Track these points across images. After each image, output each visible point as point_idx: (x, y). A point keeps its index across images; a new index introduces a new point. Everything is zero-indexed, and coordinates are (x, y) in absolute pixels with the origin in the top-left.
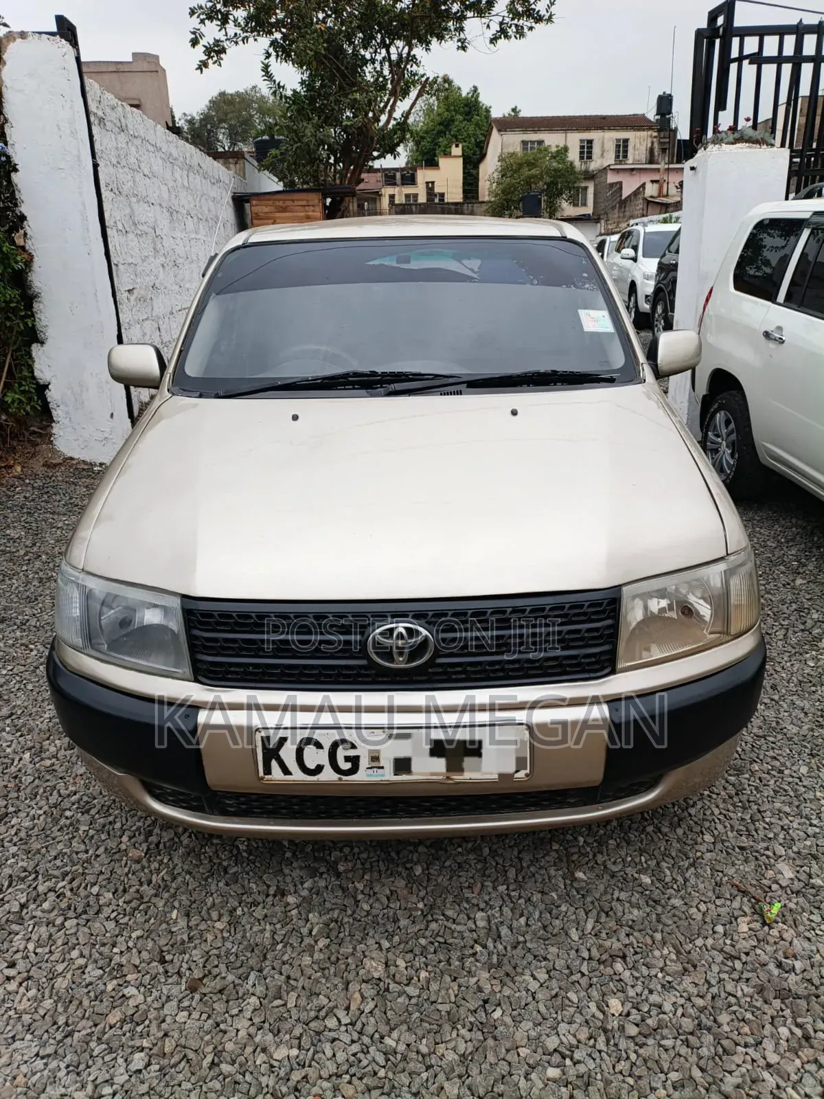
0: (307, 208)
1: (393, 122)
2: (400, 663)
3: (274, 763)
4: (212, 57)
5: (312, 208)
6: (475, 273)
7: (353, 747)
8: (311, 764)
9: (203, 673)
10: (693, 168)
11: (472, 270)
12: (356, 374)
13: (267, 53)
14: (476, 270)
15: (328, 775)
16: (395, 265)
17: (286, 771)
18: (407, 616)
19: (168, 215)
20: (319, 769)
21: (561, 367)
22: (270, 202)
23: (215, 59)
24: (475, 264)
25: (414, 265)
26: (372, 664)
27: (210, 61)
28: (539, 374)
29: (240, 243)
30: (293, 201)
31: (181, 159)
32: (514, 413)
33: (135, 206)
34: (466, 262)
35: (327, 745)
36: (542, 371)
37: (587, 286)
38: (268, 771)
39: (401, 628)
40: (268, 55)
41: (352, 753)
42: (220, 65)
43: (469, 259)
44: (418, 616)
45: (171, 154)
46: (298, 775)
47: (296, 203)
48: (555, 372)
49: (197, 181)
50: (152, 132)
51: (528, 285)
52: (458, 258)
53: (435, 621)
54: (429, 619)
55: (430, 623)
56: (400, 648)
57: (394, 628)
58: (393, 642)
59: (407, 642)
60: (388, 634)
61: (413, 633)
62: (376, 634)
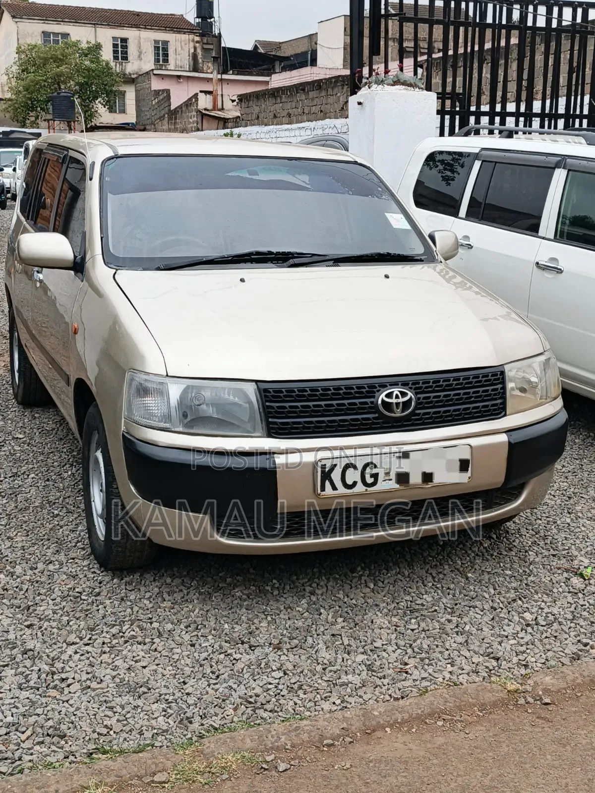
2: (398, 413)
3: (327, 483)
6: (308, 184)
7: (376, 467)
8: (349, 482)
9: (272, 432)
10: (360, 103)
11: (305, 183)
14: (308, 182)
15: (360, 488)
17: (334, 488)
18: (398, 385)
20: (355, 483)
24: (305, 178)
25: (263, 177)
26: (382, 415)
29: (111, 154)
32: (387, 277)
35: (360, 467)
37: (384, 197)
38: (323, 489)
39: (396, 391)
41: (375, 471)
43: (300, 174)
44: (405, 384)
46: (342, 490)
51: (347, 195)
52: (291, 173)
53: (414, 387)
54: (410, 386)
55: (411, 388)
56: (397, 404)
57: (393, 392)
58: (394, 401)
59: (401, 400)
60: (389, 395)
61: (403, 394)
62: (383, 396)
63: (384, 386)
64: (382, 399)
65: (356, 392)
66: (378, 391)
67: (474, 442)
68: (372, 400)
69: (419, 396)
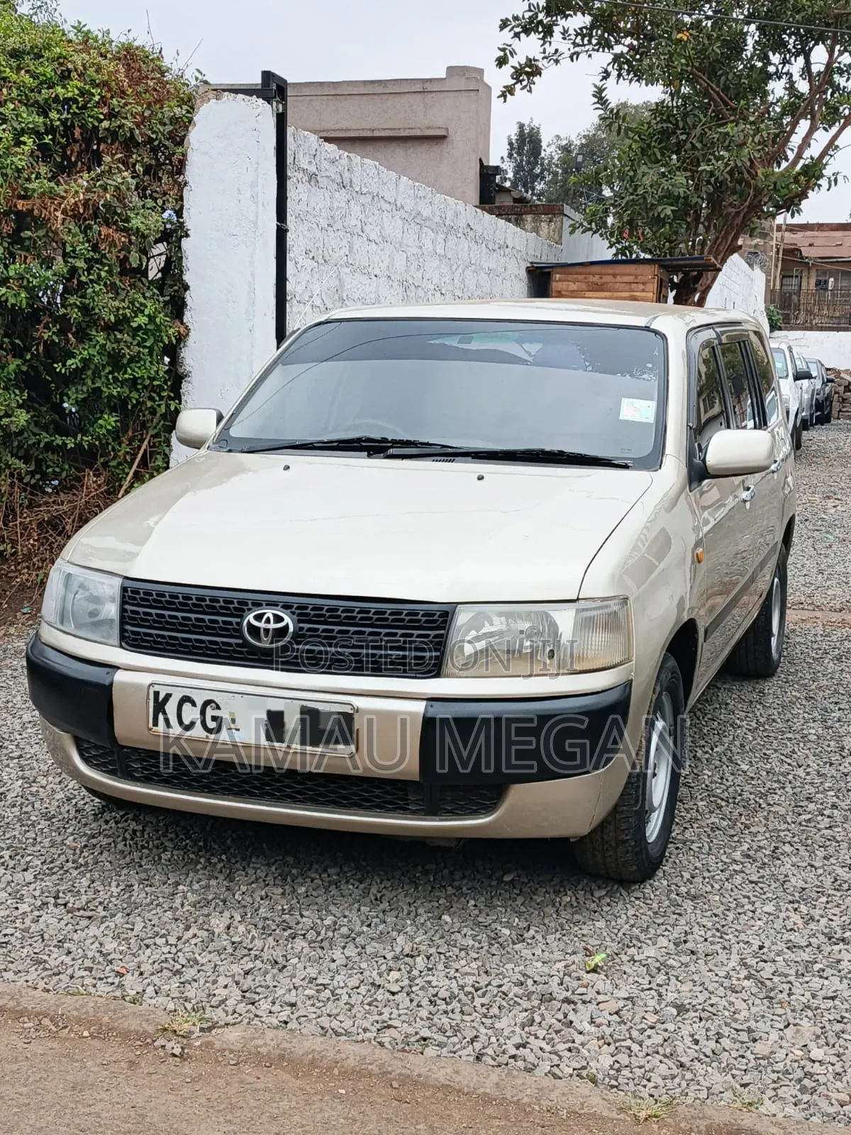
2: (265, 643)
3: (161, 717)
4: (521, 81)
6: (531, 356)
7: (218, 708)
8: (187, 722)
11: (529, 353)
13: (606, 71)
14: (534, 353)
15: (198, 732)
16: (455, 344)
17: (169, 725)
18: (277, 605)
19: (401, 290)
20: (192, 724)
22: (581, 277)
23: (525, 83)
25: (473, 346)
26: (246, 644)
27: (518, 86)
30: (614, 275)
31: (437, 219)
32: (480, 478)
33: (347, 279)
35: (199, 704)
38: (156, 723)
39: (269, 613)
40: (606, 74)
41: (217, 713)
42: (530, 91)
43: (533, 343)
44: (287, 607)
46: (176, 730)
47: (619, 279)
50: (391, 186)
51: (581, 372)
53: (298, 611)
54: (293, 610)
55: (293, 613)
56: (267, 631)
57: (264, 614)
58: (262, 625)
59: (272, 626)
60: (259, 618)
61: (278, 619)
62: (250, 618)
63: (258, 604)
64: (249, 622)
65: (222, 607)
66: (249, 610)
67: (360, 702)
68: (239, 620)
69: (302, 625)
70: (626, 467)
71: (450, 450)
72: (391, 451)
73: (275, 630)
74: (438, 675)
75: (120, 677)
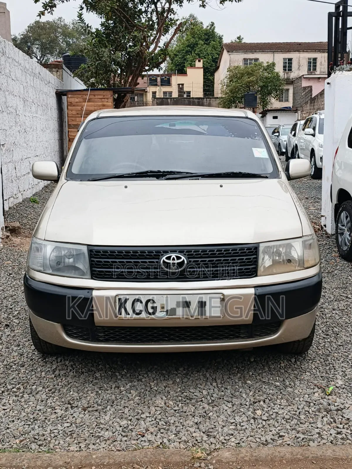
0: (103, 100)
1: (158, 49)
4: (47, 10)
5: (106, 100)
6: (205, 131)
9: (95, 276)
10: (328, 83)
12: (151, 172)
13: (81, 7)
14: (206, 130)
16: (168, 127)
18: (176, 252)
19: (22, 102)
21: (243, 171)
22: (80, 96)
23: (49, 10)
24: (205, 127)
25: (177, 127)
27: (46, 12)
28: (233, 173)
29: (95, 117)
30: (94, 95)
31: (30, 70)
32: (221, 186)
33: (8, 97)
34: (201, 126)
36: (235, 172)
37: (257, 138)
39: (173, 255)
40: (82, 8)
42: (52, 14)
43: (203, 125)
44: (181, 252)
45: (26, 67)
47: (96, 97)
48: (240, 173)
49: (38, 82)
50: (17, 55)
51: (229, 137)
52: (197, 124)
53: (187, 254)
54: (185, 253)
55: (185, 254)
56: (174, 264)
57: (171, 256)
58: (171, 261)
59: (176, 261)
60: (169, 258)
61: (178, 258)
62: (164, 258)
63: (166, 252)
64: (163, 260)
65: (147, 255)
66: (162, 255)
67: (226, 292)
68: (157, 260)
69: (190, 260)
70: (267, 177)
71: (194, 175)
72: (168, 177)
73: (178, 263)
74: (256, 276)
75: (95, 293)
